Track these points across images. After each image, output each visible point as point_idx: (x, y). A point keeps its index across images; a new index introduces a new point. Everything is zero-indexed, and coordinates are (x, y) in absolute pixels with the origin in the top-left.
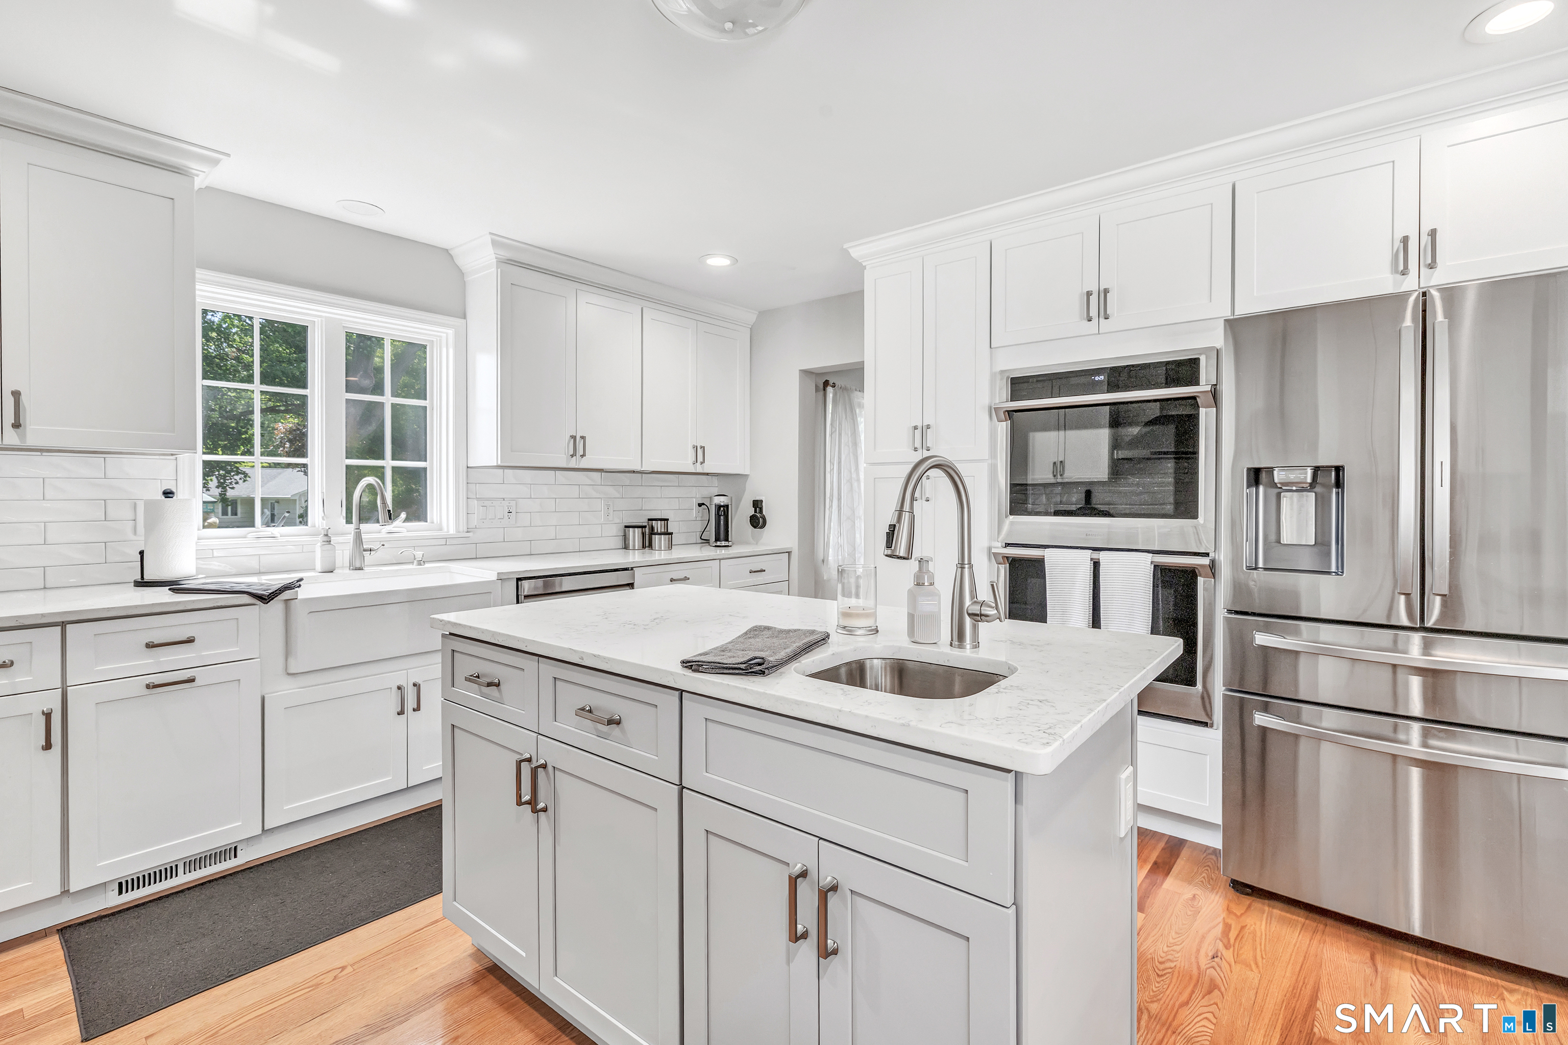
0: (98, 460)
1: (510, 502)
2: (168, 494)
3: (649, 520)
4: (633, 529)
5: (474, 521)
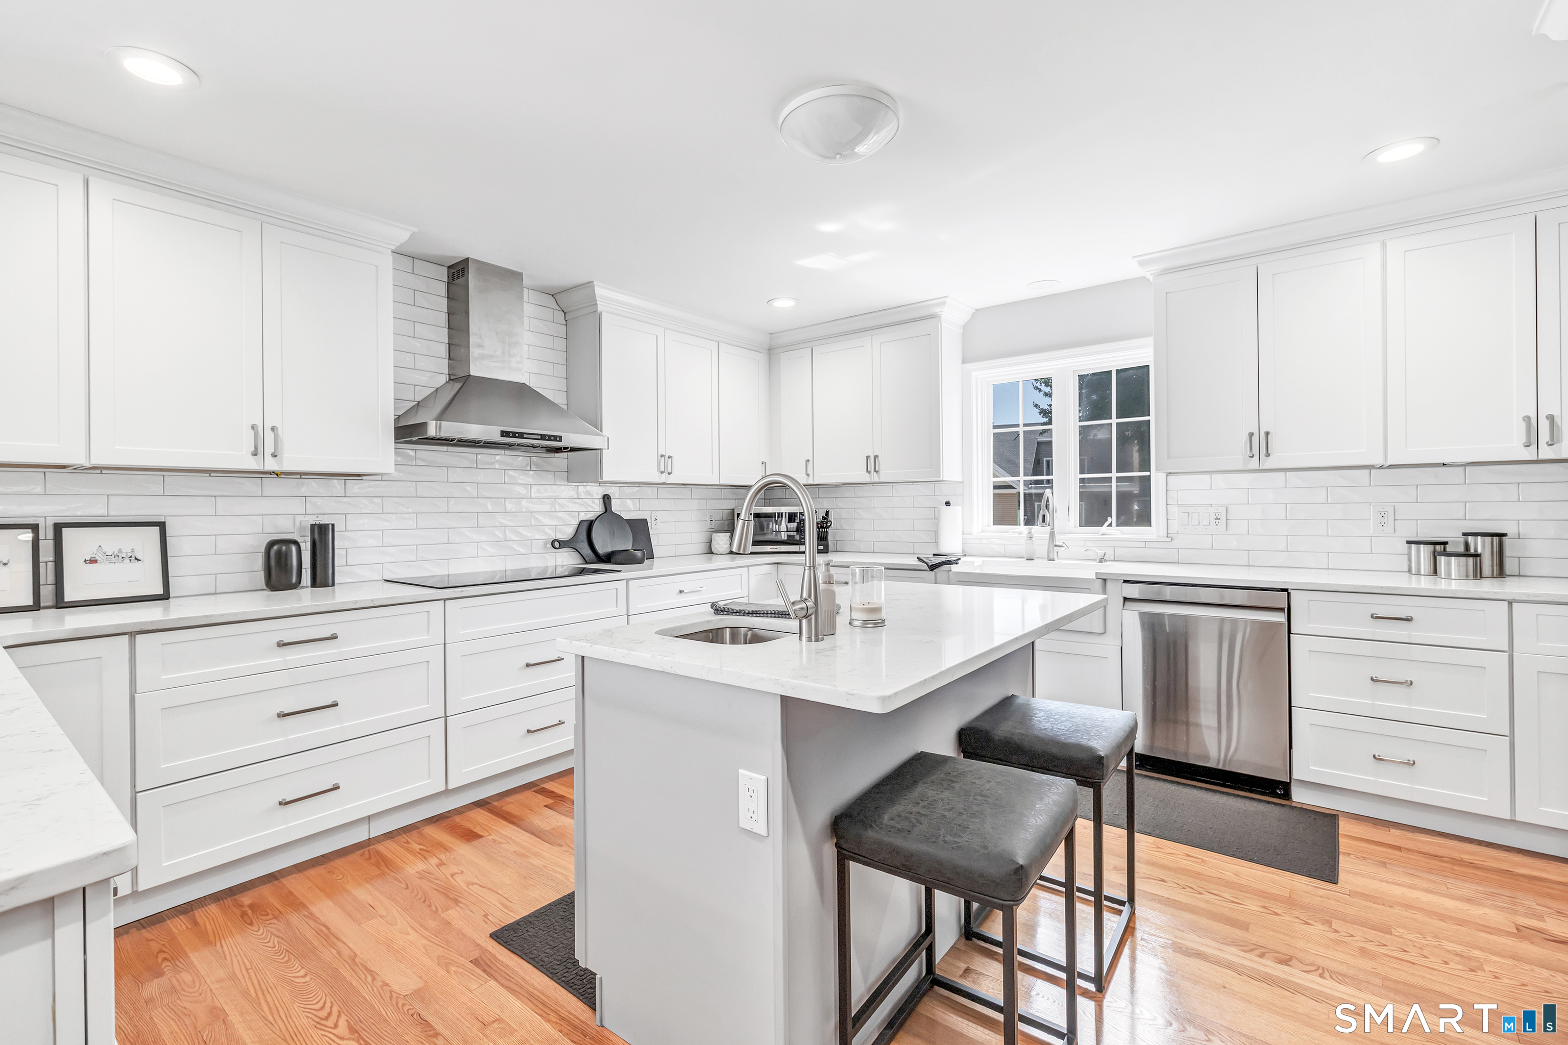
0: (931, 485)
1: (1217, 508)
2: (948, 504)
3: (1465, 534)
4: (1416, 545)
5: (1174, 527)
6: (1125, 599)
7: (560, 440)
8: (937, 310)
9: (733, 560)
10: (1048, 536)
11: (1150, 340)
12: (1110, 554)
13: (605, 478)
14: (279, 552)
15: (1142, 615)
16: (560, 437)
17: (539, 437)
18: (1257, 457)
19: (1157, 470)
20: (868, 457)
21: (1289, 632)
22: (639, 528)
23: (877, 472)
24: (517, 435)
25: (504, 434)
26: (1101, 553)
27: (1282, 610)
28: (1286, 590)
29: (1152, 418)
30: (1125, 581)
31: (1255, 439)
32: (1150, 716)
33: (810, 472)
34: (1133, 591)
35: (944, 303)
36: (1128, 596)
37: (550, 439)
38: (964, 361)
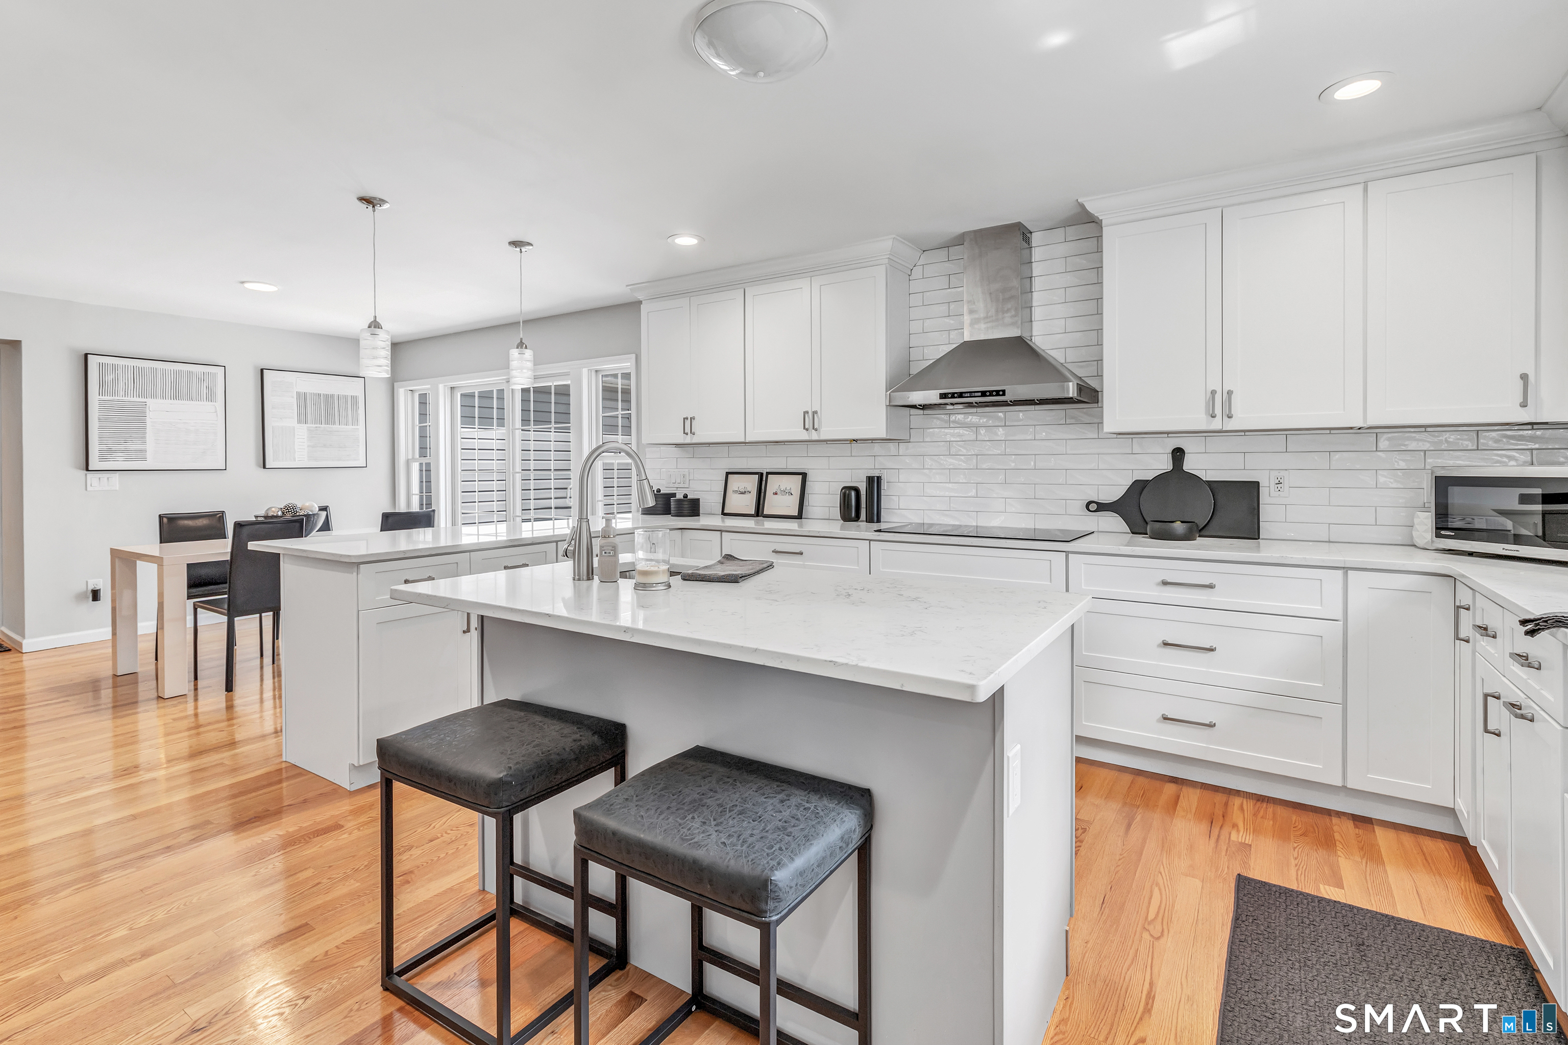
7: (1004, 394)
16: (1004, 391)
17: (980, 394)
24: (956, 395)
25: (943, 396)
37: (991, 395)
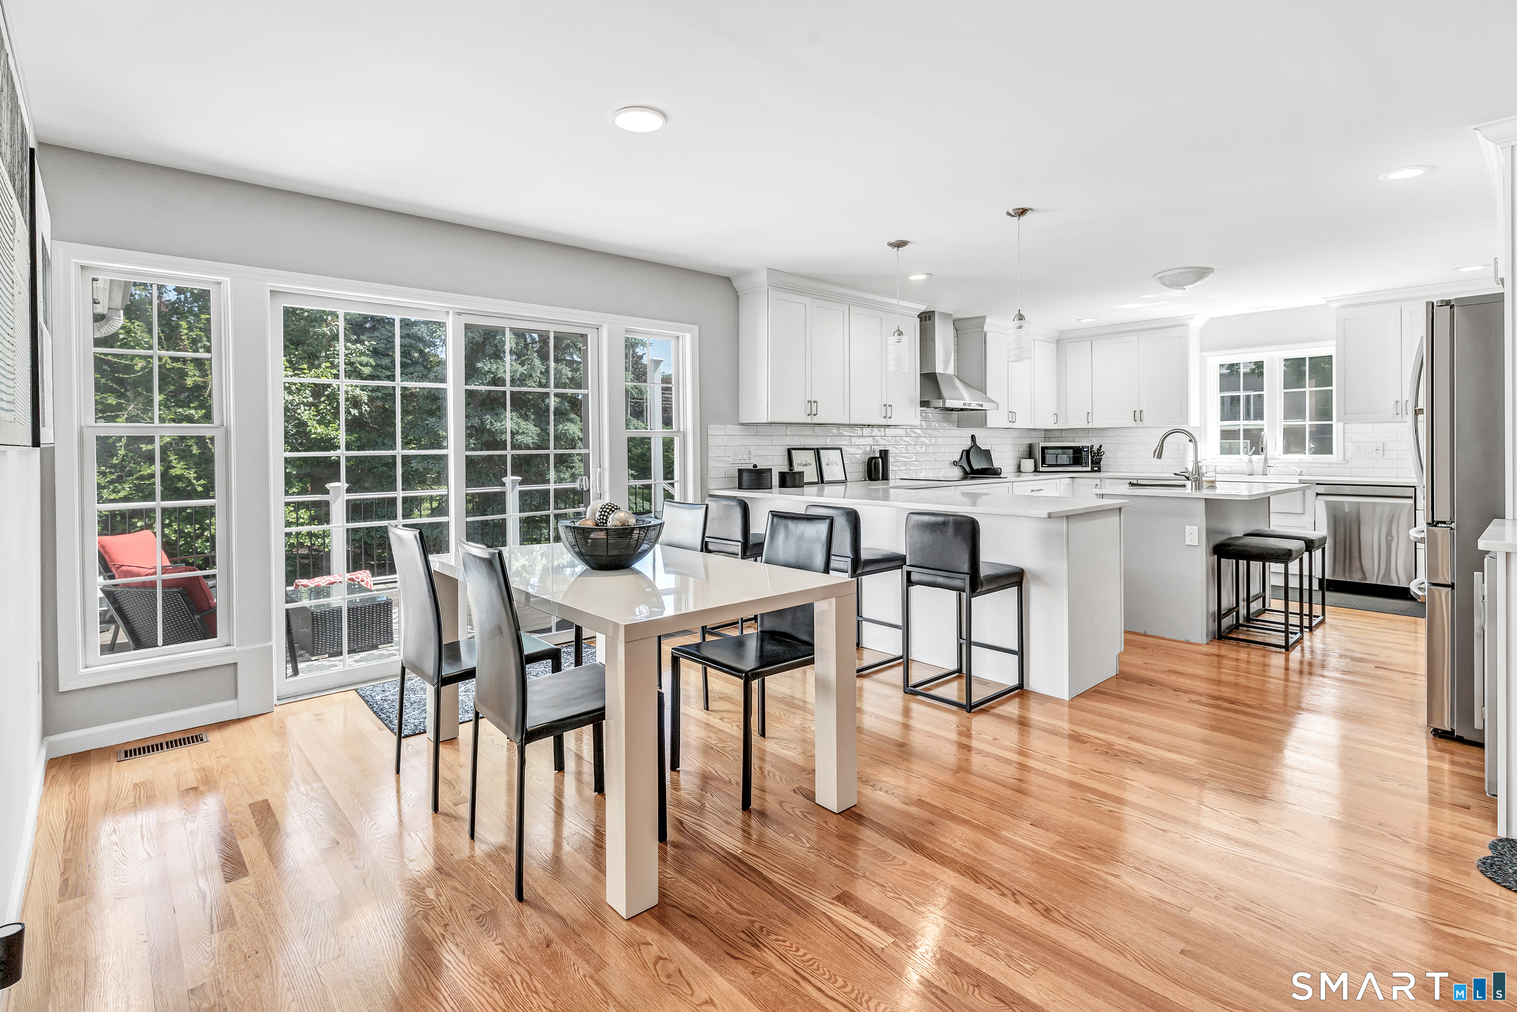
1: (1377, 443)
5: (1349, 454)
6: (1317, 494)
8: (1187, 322)
9: (1035, 476)
10: (1263, 461)
11: (1334, 342)
12: (1305, 471)
13: (988, 426)
14: (875, 463)
15: (1327, 502)
16: (982, 405)
17: (976, 405)
18: (1400, 414)
19: (1338, 421)
20: (1135, 412)
21: (1415, 509)
22: (987, 454)
23: (1141, 420)
24: (968, 404)
26: (1299, 470)
27: (1412, 497)
28: (1414, 487)
29: (1334, 388)
30: (1317, 484)
31: (1399, 404)
32: (1332, 560)
33: (1090, 420)
34: (1321, 489)
35: (1192, 318)
36: (1319, 492)
37: (979, 406)
38: (1201, 351)
